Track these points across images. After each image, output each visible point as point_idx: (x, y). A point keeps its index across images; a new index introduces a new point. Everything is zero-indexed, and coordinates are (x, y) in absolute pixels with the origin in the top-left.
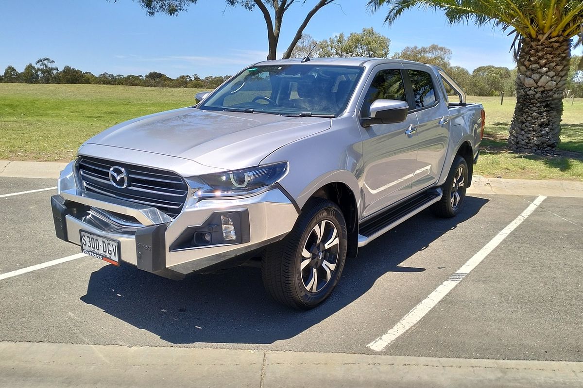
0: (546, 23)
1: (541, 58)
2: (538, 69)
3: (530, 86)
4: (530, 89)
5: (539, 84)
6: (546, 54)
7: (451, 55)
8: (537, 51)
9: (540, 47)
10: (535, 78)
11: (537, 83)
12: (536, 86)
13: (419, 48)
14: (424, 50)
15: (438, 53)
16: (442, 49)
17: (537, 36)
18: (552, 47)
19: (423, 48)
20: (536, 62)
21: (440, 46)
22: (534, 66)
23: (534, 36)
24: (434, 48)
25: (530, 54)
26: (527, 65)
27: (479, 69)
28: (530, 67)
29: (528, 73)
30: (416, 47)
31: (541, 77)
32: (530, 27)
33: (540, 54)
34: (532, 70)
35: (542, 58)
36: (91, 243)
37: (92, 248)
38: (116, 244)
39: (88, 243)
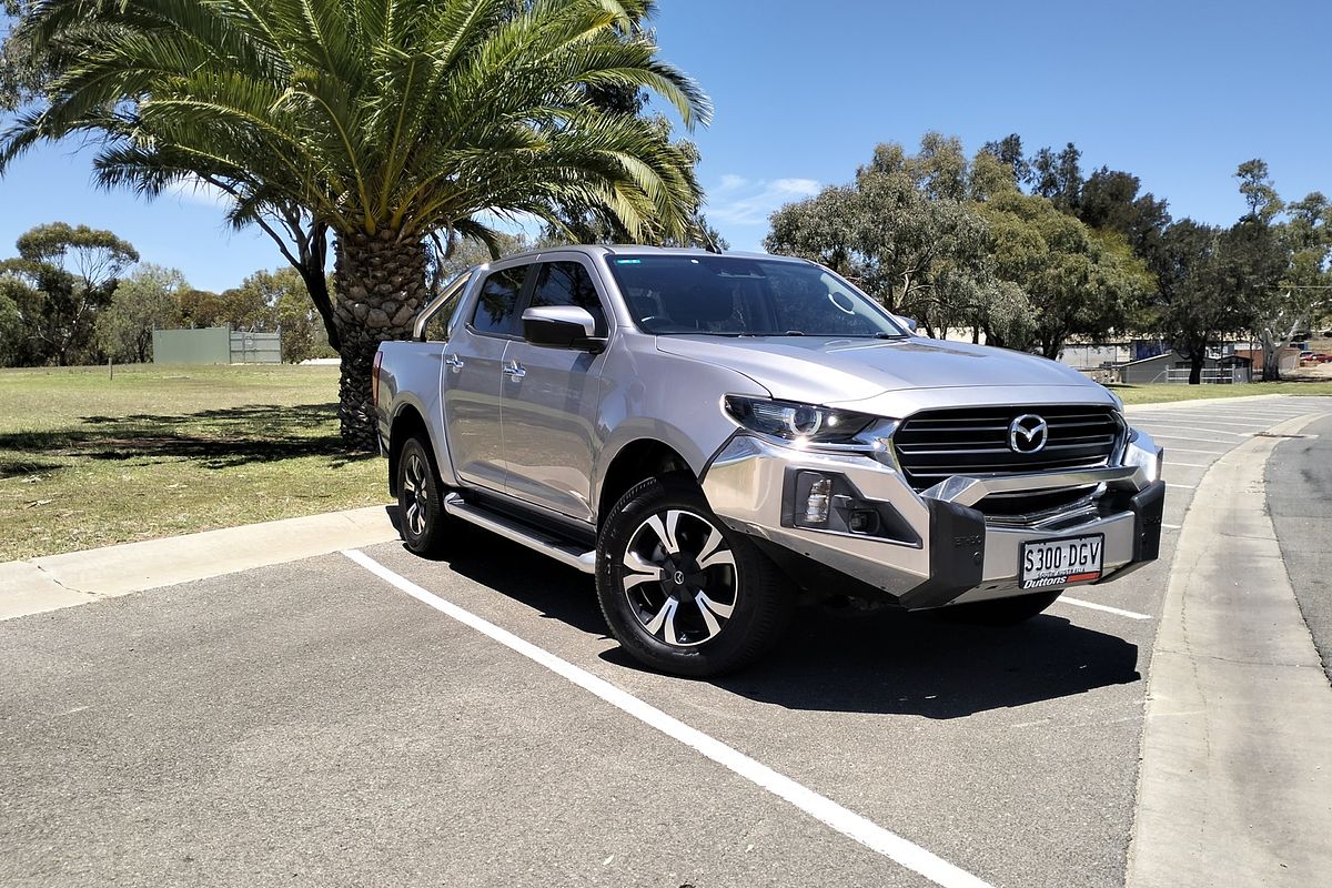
1: (393, 273)
2: (391, 293)
3: (381, 324)
4: (381, 332)
5: (396, 320)
6: (401, 266)
8: (385, 260)
9: (389, 253)
10: (388, 310)
11: (391, 319)
12: (390, 325)
17: (379, 233)
20: (386, 280)
22: (386, 287)
23: (372, 232)
25: (371, 264)
26: (370, 286)
28: (376, 289)
29: (374, 301)
31: (398, 310)
32: (367, 209)
33: (392, 265)
34: (382, 295)
35: (397, 273)
36: (1044, 559)
37: (1044, 571)
38: (1099, 539)
39: (1037, 565)
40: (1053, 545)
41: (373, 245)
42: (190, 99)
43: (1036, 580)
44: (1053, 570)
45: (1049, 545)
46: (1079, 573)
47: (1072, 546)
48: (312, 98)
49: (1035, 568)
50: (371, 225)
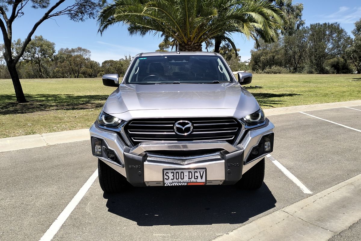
0: (192, 36)
7: (90, 54)
9: (190, 48)
13: (70, 49)
14: (73, 51)
15: (81, 53)
16: (84, 50)
17: (188, 43)
18: (196, 48)
19: (72, 49)
21: (83, 48)
23: (186, 43)
24: (80, 49)
27: (105, 62)
30: (68, 49)
32: (184, 37)
36: (175, 176)
37: (175, 180)
38: (204, 170)
39: (171, 177)
40: (180, 171)
41: (186, 46)
42: (128, 13)
43: (171, 183)
44: (180, 180)
45: (177, 171)
46: (194, 182)
47: (189, 172)
48: (156, 9)
49: (170, 178)
50: (186, 41)
